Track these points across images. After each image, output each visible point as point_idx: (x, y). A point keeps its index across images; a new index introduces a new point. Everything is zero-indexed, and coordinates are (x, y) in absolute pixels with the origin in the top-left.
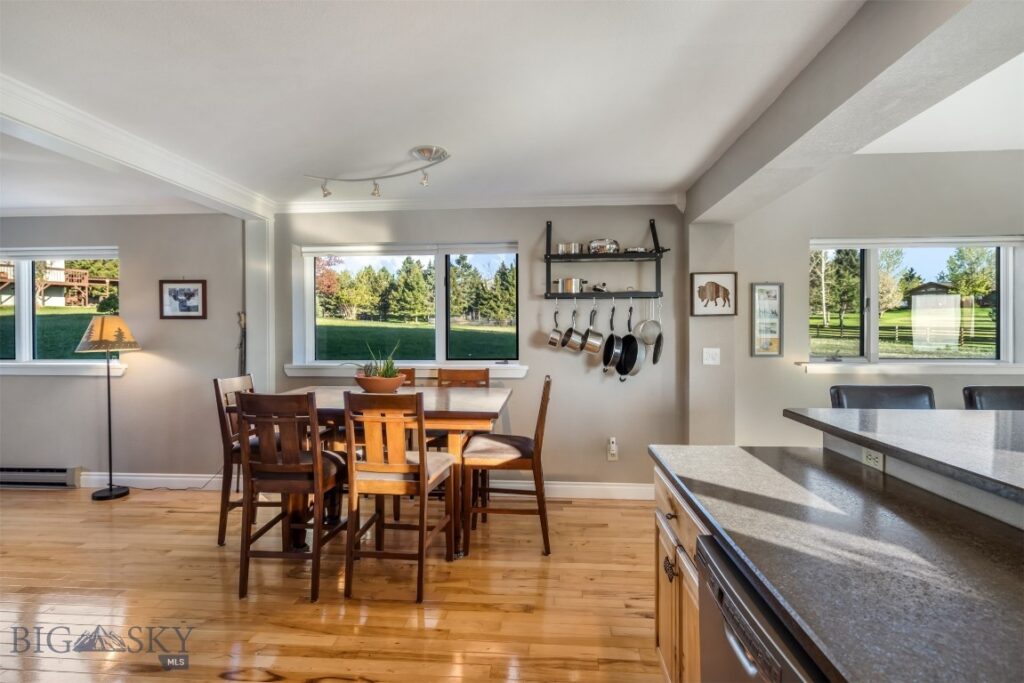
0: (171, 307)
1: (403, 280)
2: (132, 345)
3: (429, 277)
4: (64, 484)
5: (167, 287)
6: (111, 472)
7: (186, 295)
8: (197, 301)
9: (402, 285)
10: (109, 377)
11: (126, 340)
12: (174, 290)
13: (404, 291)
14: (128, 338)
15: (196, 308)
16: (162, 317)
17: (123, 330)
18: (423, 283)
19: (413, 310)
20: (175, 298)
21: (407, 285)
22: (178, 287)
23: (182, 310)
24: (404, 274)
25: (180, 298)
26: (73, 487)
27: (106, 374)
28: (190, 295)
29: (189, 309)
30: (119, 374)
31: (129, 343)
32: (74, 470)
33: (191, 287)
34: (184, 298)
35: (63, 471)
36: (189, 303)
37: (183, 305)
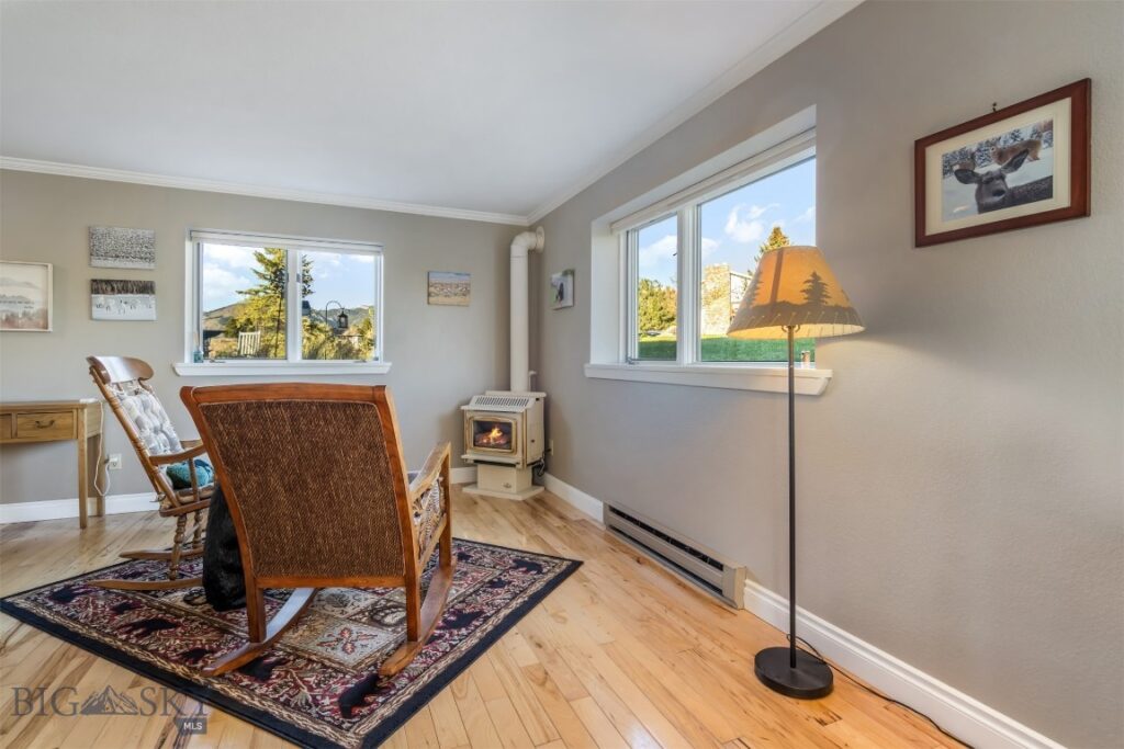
0: (952, 205)
2: (842, 314)
4: (720, 593)
5: (936, 155)
7: (1001, 156)
8: (1053, 161)
10: (791, 395)
11: (831, 302)
12: (963, 153)
14: (834, 297)
15: (1043, 189)
16: (922, 240)
17: (824, 280)
20: (965, 176)
22: (970, 141)
23: (983, 209)
25: (980, 171)
27: (787, 390)
28: (1019, 153)
30: (815, 391)
31: (837, 308)
33: (1026, 124)
34: (994, 167)
35: (719, 566)
36: (1013, 180)
37: (991, 192)
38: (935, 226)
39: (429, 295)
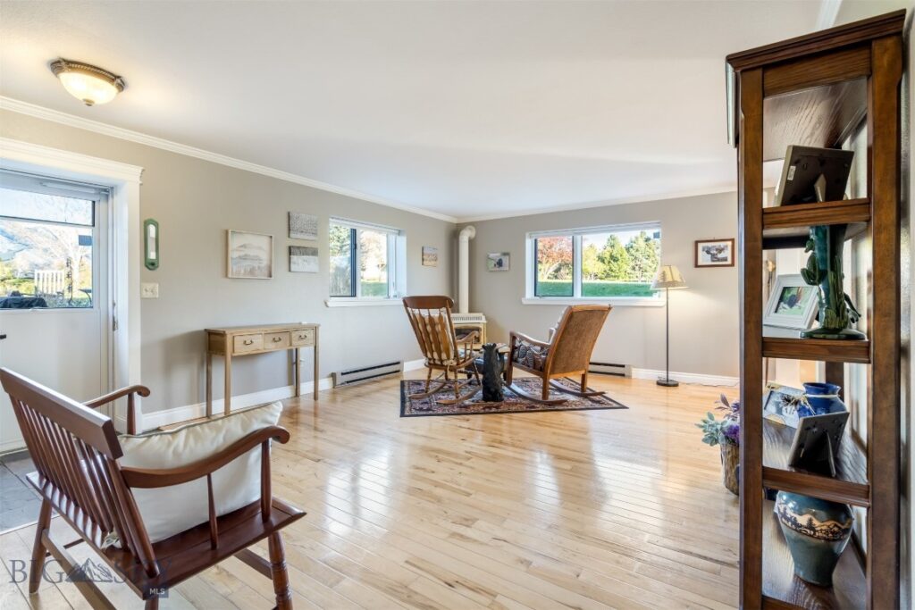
0: (704, 259)
1: (608, 254)
3: (631, 250)
4: (623, 375)
5: (701, 246)
6: (667, 370)
7: (717, 250)
8: (727, 254)
9: (608, 258)
12: (708, 247)
13: (609, 262)
15: (725, 259)
16: (697, 266)
18: (626, 254)
19: (618, 277)
20: (708, 252)
21: (612, 257)
22: (709, 245)
23: (713, 261)
24: (609, 248)
25: (711, 252)
26: (630, 377)
28: (720, 250)
29: (719, 260)
30: (661, 305)
32: (629, 366)
33: (722, 244)
34: (715, 252)
35: (623, 366)
36: (720, 256)
37: (714, 257)
38: (700, 263)
39: (423, 260)
